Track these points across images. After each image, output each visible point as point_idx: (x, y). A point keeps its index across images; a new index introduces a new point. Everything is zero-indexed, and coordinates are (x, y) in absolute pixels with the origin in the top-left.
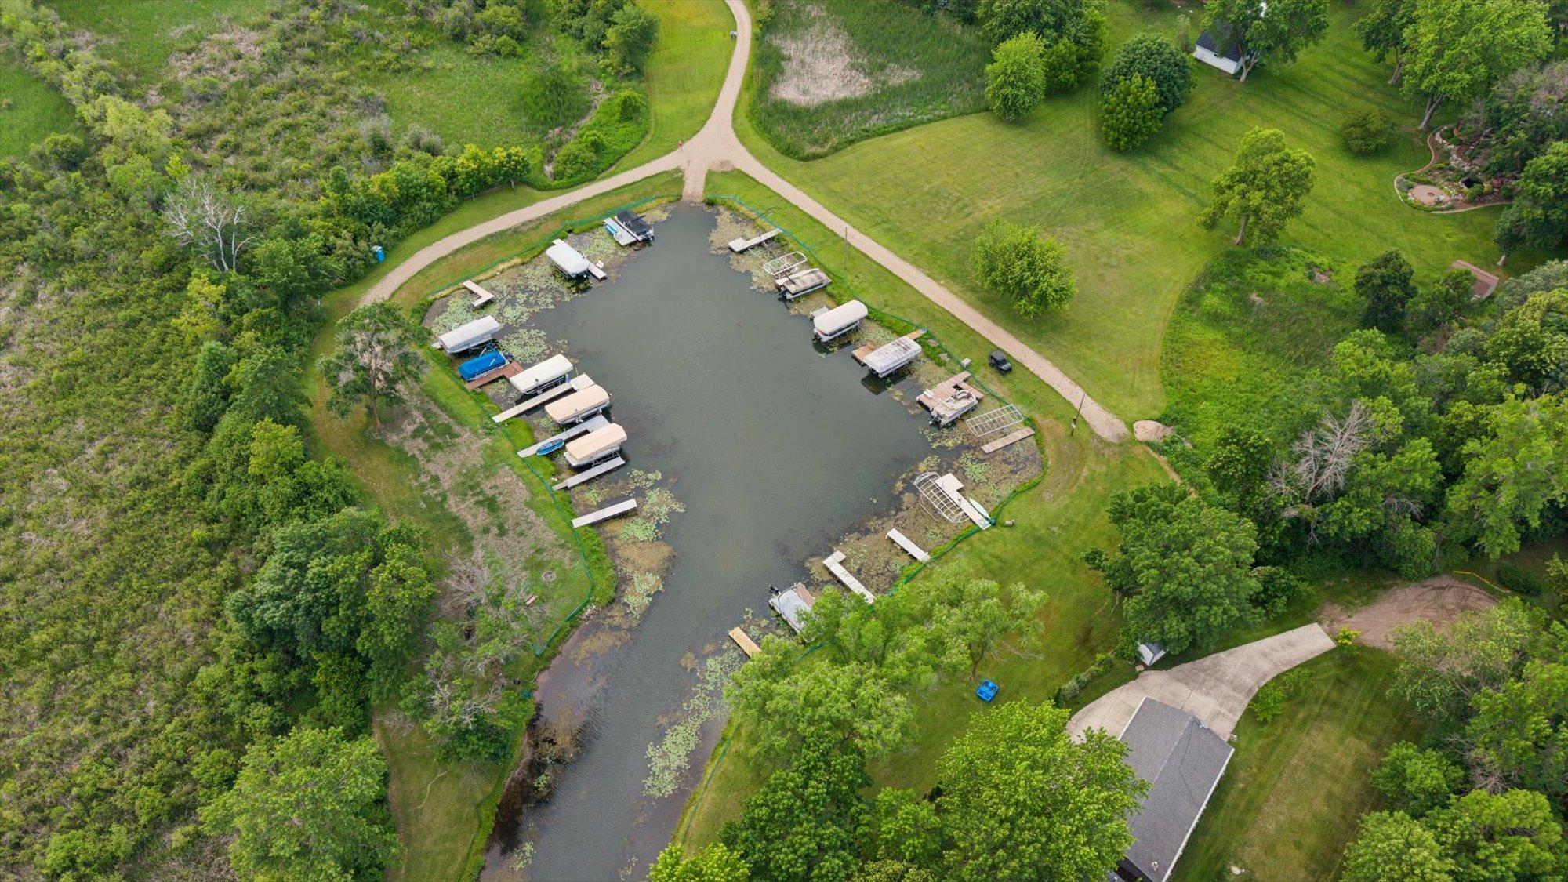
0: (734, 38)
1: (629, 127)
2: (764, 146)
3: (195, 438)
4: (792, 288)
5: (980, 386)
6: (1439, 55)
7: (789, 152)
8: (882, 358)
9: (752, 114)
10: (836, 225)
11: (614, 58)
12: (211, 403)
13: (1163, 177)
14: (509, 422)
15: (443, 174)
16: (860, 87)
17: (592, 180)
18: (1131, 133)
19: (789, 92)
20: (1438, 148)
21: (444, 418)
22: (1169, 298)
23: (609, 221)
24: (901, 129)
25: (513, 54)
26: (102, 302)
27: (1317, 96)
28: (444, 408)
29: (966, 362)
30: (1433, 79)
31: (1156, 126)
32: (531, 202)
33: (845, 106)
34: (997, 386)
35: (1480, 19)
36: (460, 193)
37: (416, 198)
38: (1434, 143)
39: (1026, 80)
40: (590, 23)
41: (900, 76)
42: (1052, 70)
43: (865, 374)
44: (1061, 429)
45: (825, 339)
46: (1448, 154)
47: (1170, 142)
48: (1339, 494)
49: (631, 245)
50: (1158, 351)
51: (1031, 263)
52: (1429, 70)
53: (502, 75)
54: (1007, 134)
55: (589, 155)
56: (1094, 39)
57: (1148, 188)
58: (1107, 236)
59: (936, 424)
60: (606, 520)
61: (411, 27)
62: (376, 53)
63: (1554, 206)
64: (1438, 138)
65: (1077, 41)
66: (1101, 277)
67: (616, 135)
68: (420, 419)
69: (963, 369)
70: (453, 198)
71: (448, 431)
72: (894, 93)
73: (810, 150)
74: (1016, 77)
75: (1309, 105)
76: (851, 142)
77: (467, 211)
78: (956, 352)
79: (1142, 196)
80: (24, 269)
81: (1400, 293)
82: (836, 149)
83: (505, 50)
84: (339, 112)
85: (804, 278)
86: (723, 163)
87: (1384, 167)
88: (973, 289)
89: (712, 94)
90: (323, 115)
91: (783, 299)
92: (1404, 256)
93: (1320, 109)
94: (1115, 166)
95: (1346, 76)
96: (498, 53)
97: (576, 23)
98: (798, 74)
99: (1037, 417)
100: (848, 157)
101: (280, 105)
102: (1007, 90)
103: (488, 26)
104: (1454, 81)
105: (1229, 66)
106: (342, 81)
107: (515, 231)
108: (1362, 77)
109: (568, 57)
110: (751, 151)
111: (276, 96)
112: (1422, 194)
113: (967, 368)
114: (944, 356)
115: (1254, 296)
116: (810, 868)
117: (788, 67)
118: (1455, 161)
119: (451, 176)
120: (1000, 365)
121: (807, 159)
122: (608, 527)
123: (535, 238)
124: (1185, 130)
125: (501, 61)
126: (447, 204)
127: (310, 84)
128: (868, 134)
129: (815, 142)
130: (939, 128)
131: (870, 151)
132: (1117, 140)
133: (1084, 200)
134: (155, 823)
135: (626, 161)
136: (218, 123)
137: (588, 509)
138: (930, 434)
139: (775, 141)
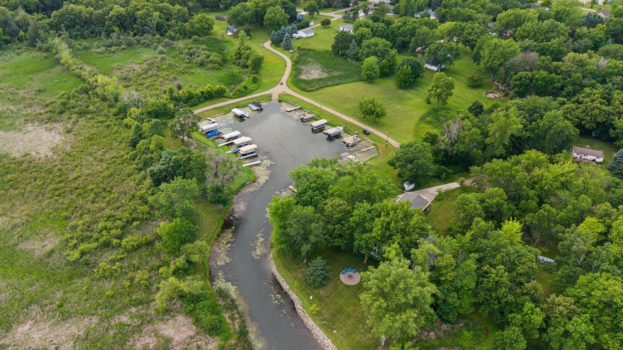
0: (286, 65)
1: (255, 84)
2: (296, 89)
3: (131, 148)
4: (305, 118)
5: (360, 138)
6: (490, 57)
7: (304, 90)
8: (331, 131)
9: (292, 82)
10: (318, 105)
11: (250, 69)
12: (136, 138)
13: (415, 94)
14: (222, 146)
15: (200, 92)
16: (325, 75)
17: (244, 96)
18: (405, 82)
19: (303, 77)
20: (495, 85)
21: (203, 145)
22: (416, 119)
23: (250, 105)
24: (337, 85)
25: (218, 69)
26: (99, 122)
27: (461, 75)
28: (203, 143)
29: (356, 132)
30: (490, 63)
31: (412, 80)
32: (226, 101)
33: (320, 80)
34: (365, 137)
35: (500, 46)
36: (205, 98)
37: (193, 97)
38: (495, 84)
39: (373, 69)
40: (242, 61)
41: (336, 74)
42: (382, 68)
43: (327, 136)
44: (384, 146)
45: (315, 129)
46: (498, 86)
47: (418, 86)
48: (456, 142)
49: (257, 110)
50: (413, 129)
51: (374, 105)
52: (488, 61)
53: (215, 74)
54: (368, 86)
55: (244, 90)
56: (394, 60)
57: (410, 96)
58: (398, 107)
59: (348, 146)
60: (252, 165)
61: (187, 63)
62: (177, 68)
63: (520, 87)
64: (496, 83)
65: (389, 61)
66: (396, 115)
67: (251, 86)
68: (196, 145)
69: (355, 134)
70: (203, 99)
71: (205, 147)
72: (335, 77)
73: (309, 89)
74: (370, 68)
75: (459, 77)
76: (322, 88)
77: (207, 103)
78: (354, 131)
79: (409, 98)
80: (74, 116)
81: (479, 110)
82: (317, 89)
83: (216, 68)
84: (167, 82)
85: (309, 116)
86: (284, 92)
87: (480, 90)
88: (359, 118)
89: (280, 78)
90: (162, 82)
91: (303, 121)
92: (480, 101)
93: (462, 78)
94: (401, 92)
95: (469, 70)
96: (214, 69)
97: (238, 61)
98: (306, 73)
99: (377, 143)
100: (321, 91)
101: (148, 80)
102: (368, 72)
103: (211, 62)
104: (495, 63)
105: (435, 68)
106: (167, 75)
107: (222, 107)
108: (475, 71)
109: (236, 70)
110: (292, 90)
111: (147, 79)
112: (491, 96)
113: (357, 134)
114: (350, 132)
115: (441, 118)
116: (311, 199)
117: (303, 72)
118: (500, 87)
119: (203, 93)
120: (365, 132)
121: (309, 91)
122: (253, 168)
123: (227, 109)
124: (421, 83)
125: (215, 70)
126: (201, 100)
127: (156, 75)
128: (327, 86)
129: (311, 87)
130: (348, 85)
131: (328, 90)
132: (401, 84)
133: (391, 99)
134: (127, 222)
135: (254, 92)
136: (129, 84)
137: (246, 163)
138: (346, 148)
139: (299, 88)
